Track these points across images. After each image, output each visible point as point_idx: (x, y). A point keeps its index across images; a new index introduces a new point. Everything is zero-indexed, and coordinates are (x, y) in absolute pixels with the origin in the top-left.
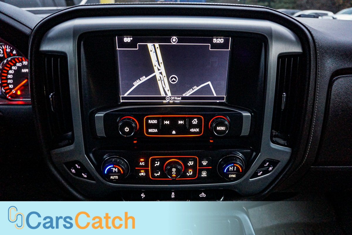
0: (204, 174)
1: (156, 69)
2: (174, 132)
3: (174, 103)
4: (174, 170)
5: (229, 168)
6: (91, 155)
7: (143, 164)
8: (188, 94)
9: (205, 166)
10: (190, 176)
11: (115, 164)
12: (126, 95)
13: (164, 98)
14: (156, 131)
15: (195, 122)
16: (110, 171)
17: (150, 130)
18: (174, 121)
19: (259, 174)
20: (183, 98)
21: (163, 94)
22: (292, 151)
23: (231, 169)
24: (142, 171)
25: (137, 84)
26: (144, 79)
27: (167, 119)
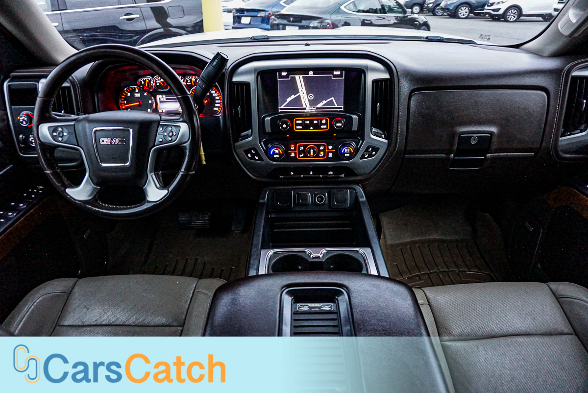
0: (330, 155)
1: (300, 90)
2: (311, 128)
3: (311, 112)
4: (312, 151)
5: (344, 150)
6: (262, 143)
7: (293, 148)
8: (319, 106)
9: (330, 150)
10: (322, 157)
11: (277, 148)
12: (282, 107)
13: (305, 109)
14: (301, 127)
15: (324, 121)
16: (274, 152)
17: (298, 127)
18: (311, 121)
19: (366, 156)
20: (317, 108)
21: (304, 106)
22: (388, 142)
23: (346, 150)
24: (292, 153)
25: (289, 100)
26: (293, 97)
27: (307, 120)
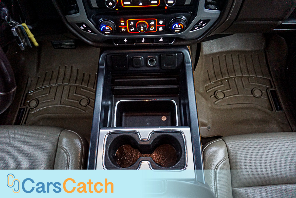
0: (161, 29)
2: (141, 4)
4: (142, 28)
6: (91, 19)
7: (123, 24)
9: (161, 24)
10: (152, 30)
11: (107, 25)
14: (129, 3)
16: (104, 29)
17: (126, 3)
22: (221, 12)
23: (177, 26)
24: (123, 28)
